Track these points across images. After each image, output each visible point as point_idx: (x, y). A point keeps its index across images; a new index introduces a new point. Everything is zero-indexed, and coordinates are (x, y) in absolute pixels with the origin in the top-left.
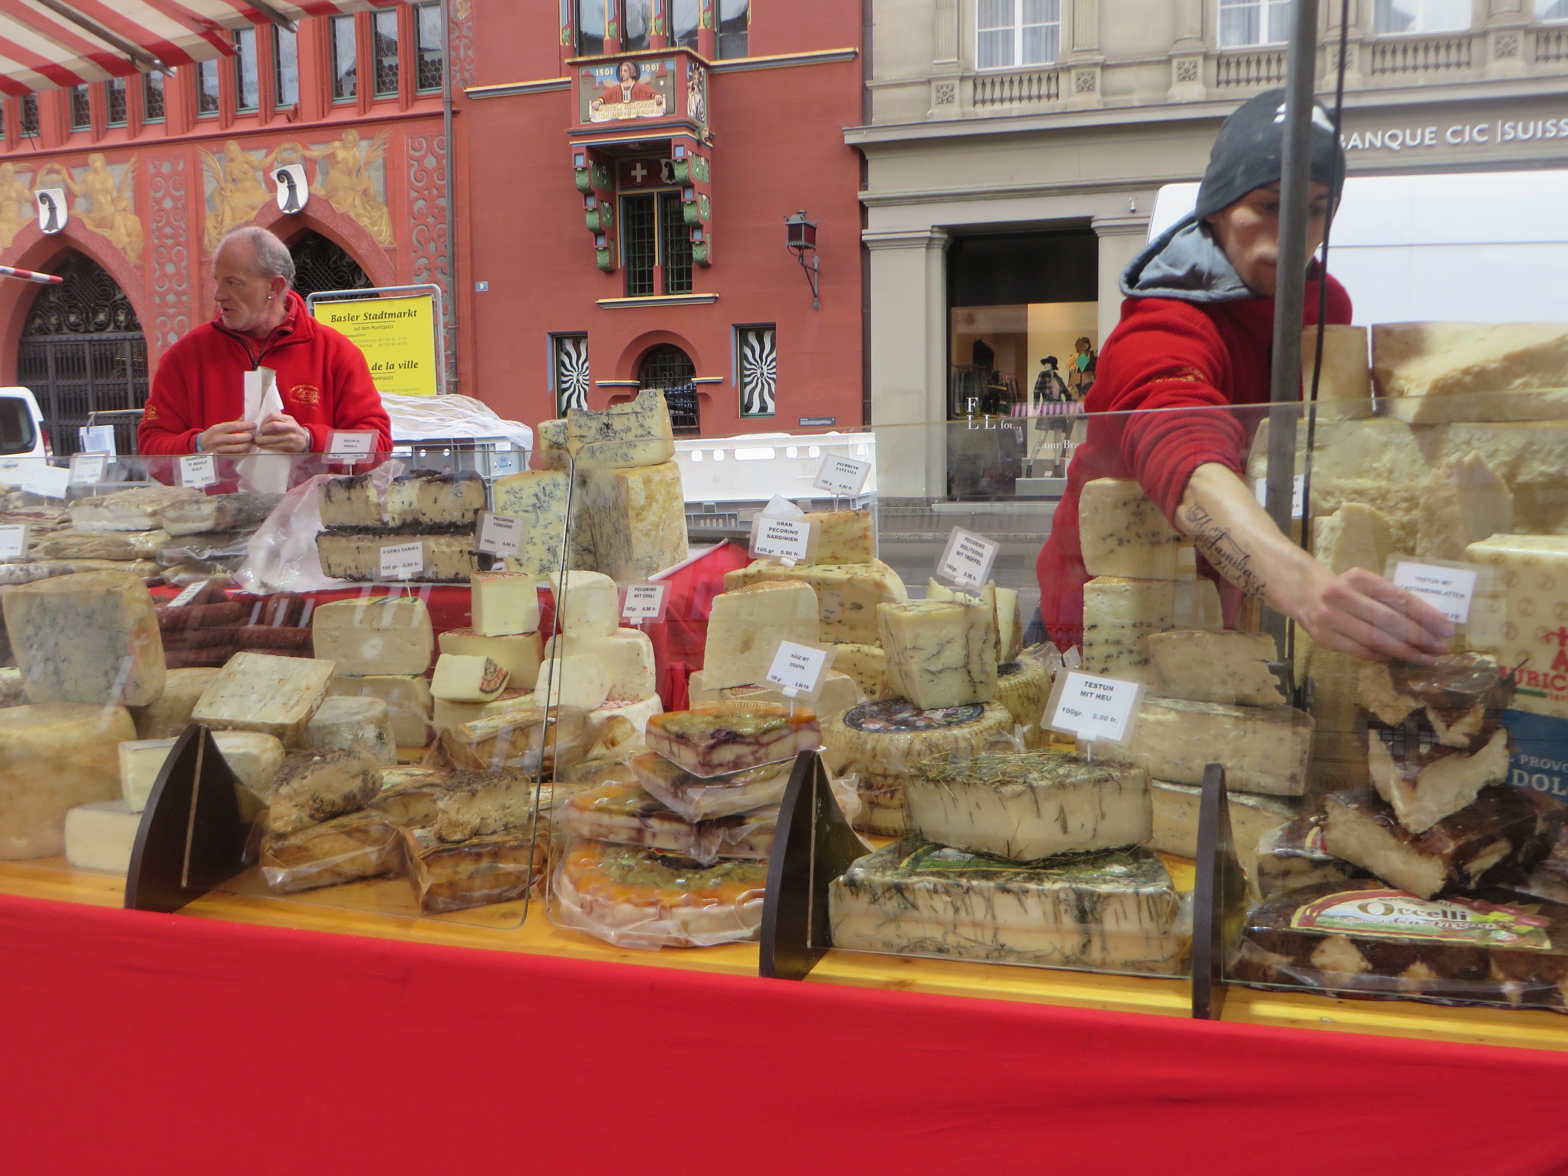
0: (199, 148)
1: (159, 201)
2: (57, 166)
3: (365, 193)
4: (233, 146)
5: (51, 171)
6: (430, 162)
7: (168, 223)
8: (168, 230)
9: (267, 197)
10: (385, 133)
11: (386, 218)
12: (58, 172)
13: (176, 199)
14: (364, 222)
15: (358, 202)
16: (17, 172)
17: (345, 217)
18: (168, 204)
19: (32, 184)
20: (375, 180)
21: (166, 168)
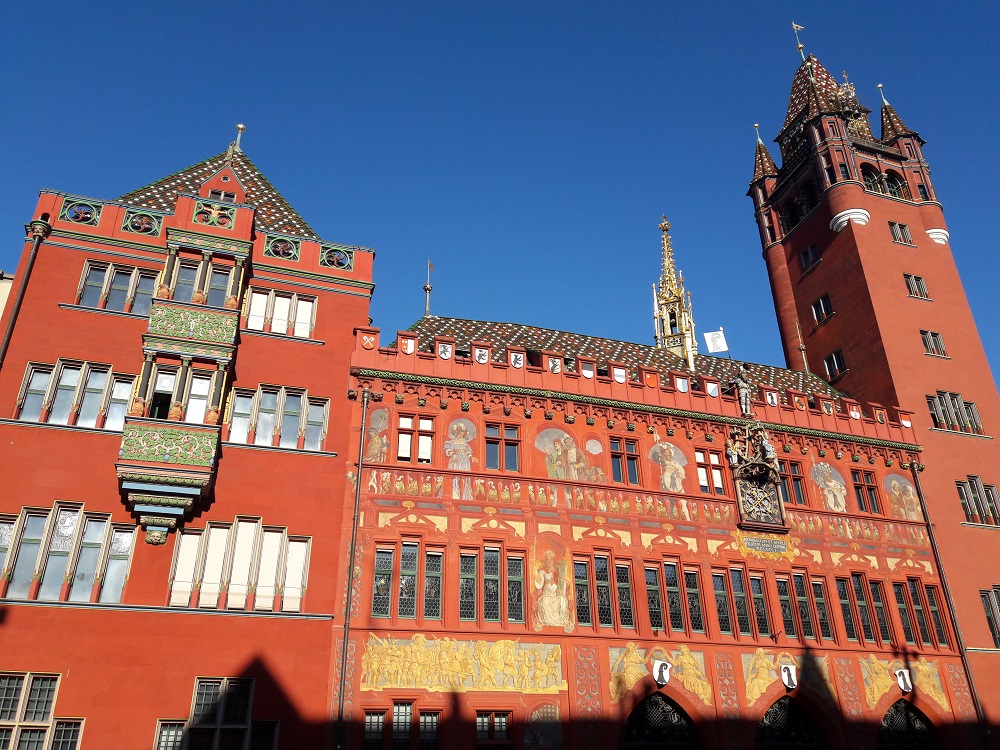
0: (857, 655)
1: (843, 678)
2: (787, 654)
3: (934, 686)
4: (872, 656)
5: (784, 656)
6: (957, 676)
7: (849, 689)
8: (849, 693)
9: (893, 683)
10: (936, 660)
11: (945, 699)
12: (788, 657)
13: (851, 678)
14: (936, 699)
15: (932, 689)
16: (766, 654)
17: (928, 696)
18: (847, 680)
19: (775, 661)
20: (936, 681)
21: (843, 662)
